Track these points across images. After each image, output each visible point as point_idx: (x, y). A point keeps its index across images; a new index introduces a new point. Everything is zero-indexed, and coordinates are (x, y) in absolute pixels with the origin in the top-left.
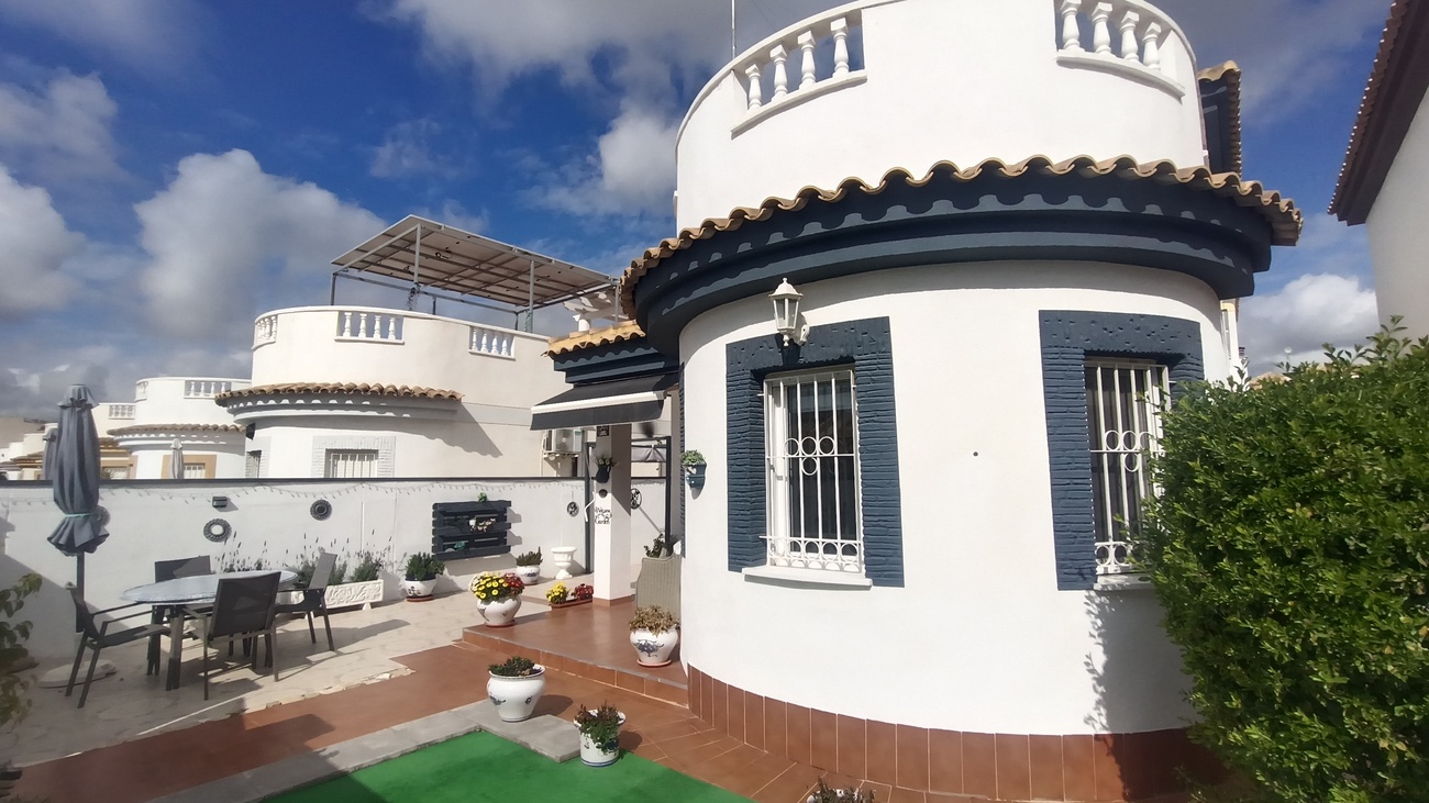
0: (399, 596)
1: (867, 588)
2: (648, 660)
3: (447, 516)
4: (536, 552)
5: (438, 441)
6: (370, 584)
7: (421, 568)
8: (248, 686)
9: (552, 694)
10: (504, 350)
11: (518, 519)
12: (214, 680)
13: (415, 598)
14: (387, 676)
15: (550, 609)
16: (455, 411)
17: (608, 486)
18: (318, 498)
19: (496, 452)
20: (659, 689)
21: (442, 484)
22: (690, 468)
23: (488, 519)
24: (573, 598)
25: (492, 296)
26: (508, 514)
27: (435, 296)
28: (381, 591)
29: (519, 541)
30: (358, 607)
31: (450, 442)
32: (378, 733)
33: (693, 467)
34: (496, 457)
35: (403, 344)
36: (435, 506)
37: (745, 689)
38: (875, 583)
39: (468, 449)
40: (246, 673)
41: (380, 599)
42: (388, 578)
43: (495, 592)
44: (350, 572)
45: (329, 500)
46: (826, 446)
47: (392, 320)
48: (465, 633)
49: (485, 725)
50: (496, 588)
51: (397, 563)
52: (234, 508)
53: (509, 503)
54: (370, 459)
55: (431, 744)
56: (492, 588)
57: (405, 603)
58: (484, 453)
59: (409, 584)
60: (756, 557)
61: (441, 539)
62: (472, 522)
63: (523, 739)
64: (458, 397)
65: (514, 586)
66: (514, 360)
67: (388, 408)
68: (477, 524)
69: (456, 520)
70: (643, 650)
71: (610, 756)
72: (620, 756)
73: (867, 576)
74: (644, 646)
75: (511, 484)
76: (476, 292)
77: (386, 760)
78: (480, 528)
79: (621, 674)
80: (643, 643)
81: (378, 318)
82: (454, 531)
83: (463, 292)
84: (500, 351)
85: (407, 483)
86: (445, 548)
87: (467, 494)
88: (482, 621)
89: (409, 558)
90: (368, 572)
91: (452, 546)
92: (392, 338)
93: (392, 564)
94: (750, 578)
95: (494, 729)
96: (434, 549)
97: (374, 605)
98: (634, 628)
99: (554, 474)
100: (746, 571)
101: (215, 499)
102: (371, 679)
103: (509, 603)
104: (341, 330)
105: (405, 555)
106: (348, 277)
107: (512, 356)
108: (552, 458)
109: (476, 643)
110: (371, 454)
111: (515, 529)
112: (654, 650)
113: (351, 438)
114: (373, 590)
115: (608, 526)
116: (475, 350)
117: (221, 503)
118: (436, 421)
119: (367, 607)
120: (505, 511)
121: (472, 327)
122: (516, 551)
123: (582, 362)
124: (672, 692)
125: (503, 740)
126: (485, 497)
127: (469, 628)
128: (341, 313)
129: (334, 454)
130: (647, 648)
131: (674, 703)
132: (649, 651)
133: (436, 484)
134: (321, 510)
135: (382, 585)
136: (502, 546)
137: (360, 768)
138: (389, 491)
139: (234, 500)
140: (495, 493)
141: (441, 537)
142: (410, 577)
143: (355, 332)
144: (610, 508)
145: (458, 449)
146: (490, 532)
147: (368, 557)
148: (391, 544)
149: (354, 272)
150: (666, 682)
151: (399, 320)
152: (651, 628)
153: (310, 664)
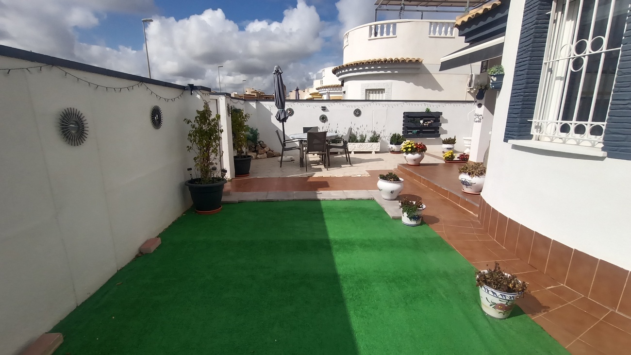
0: (388, 150)
1: (602, 159)
2: (467, 190)
3: (410, 119)
4: (453, 138)
5: (411, 84)
6: (375, 144)
7: (396, 140)
8: (320, 170)
9: (415, 195)
10: (449, 33)
11: (446, 121)
12: (312, 167)
13: (393, 152)
14: (360, 176)
15: (444, 162)
16: (419, 68)
17: (483, 101)
18: (356, 108)
19: (440, 88)
20: (466, 204)
21: (408, 103)
22: (492, 77)
23: (429, 121)
24: (458, 159)
25: (454, 4)
26: (441, 119)
27: (422, 11)
28: (379, 147)
29: (445, 132)
30: (370, 152)
31: (417, 84)
32: (338, 191)
33: (494, 76)
34: (440, 91)
35: (396, 37)
36: (404, 113)
37: (499, 211)
38: (609, 156)
39: (425, 87)
40: (322, 167)
41: (379, 150)
42: (383, 142)
43: (410, 150)
44: (368, 138)
45: (360, 109)
46: (597, 45)
47: (391, 26)
48: (398, 166)
49: (375, 198)
50: (410, 148)
51: (386, 137)
52: (328, 111)
53: (441, 113)
54: (382, 93)
55: (352, 199)
56: (409, 148)
57: (389, 154)
58: (434, 89)
59: (391, 146)
60: (521, 133)
61: (406, 128)
62: (421, 122)
63: (384, 206)
64: (420, 61)
65: (419, 148)
66: (454, 38)
67: (388, 69)
68: (424, 122)
69: (414, 120)
70: (464, 184)
71: (413, 223)
72: (421, 224)
73: (603, 149)
74: (464, 182)
75: (443, 104)
76: (443, 4)
77: (334, 200)
78: (425, 125)
79: (451, 193)
80: (464, 180)
81: (385, 26)
82: (412, 125)
83: (437, 6)
84: (446, 34)
85: (392, 102)
86: (408, 132)
87: (420, 108)
88: (405, 163)
89: (392, 135)
90: (375, 139)
91: (411, 132)
92: (391, 35)
93: (385, 137)
94: (515, 147)
95: (377, 200)
96: (403, 132)
97: (376, 152)
98: (460, 172)
99: (473, 99)
100: (512, 142)
101: (322, 107)
102: (354, 175)
103: (417, 156)
104: (371, 35)
105: (391, 134)
106: (381, 10)
107: (453, 36)
108: (472, 92)
109: (401, 171)
110: (381, 91)
111: (444, 126)
112: (469, 185)
113: (374, 84)
114: (376, 147)
115: (480, 124)
116: (432, 35)
117: (324, 109)
118: (409, 74)
119: (374, 153)
120: (439, 117)
121: (431, 23)
122: (443, 137)
123: (474, 27)
124: (472, 207)
125: (378, 205)
126: (429, 110)
127: (400, 164)
128: (371, 26)
129: (369, 91)
130: (465, 183)
131: (471, 213)
132: (467, 185)
133: (405, 103)
134: (358, 113)
135: (379, 145)
136: (436, 134)
137: (325, 200)
138: (384, 106)
139: (328, 108)
140: (434, 108)
141: (407, 127)
142: (391, 143)
143: (376, 34)
144: (482, 114)
145: (421, 88)
146: (430, 127)
147: (375, 133)
148: (385, 128)
149: (385, 7)
150: (470, 201)
151: (395, 24)
152: (469, 174)
153: (341, 167)
